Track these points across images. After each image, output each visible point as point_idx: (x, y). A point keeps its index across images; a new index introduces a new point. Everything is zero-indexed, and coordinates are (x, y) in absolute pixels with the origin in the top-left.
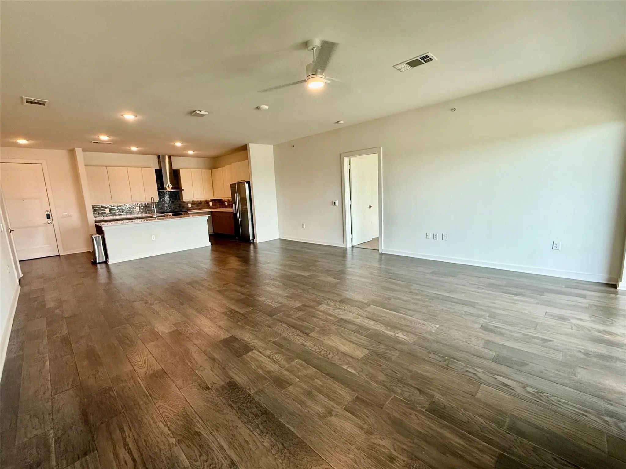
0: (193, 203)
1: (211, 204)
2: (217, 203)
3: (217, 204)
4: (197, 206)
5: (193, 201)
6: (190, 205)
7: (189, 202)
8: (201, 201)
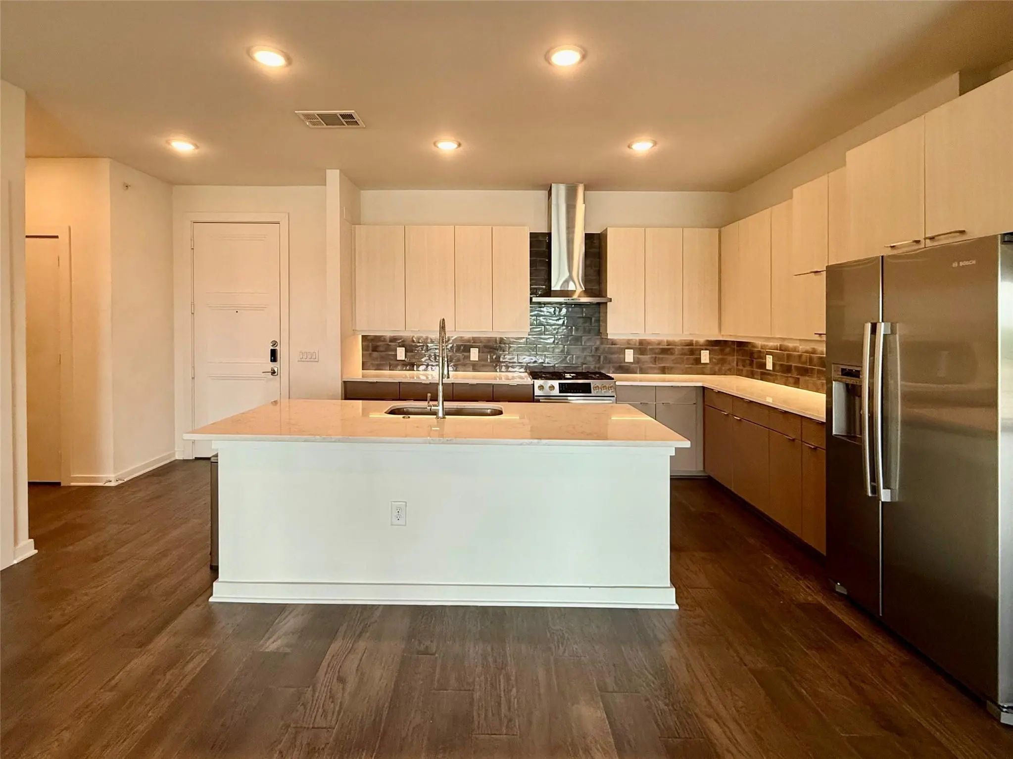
0: (642, 347)
1: (705, 357)
2: (731, 353)
3: (730, 358)
4: (655, 360)
5: (641, 342)
6: (629, 356)
7: (629, 345)
8: (669, 343)
